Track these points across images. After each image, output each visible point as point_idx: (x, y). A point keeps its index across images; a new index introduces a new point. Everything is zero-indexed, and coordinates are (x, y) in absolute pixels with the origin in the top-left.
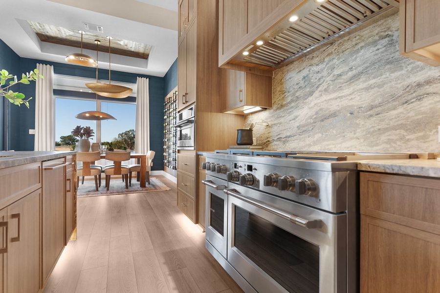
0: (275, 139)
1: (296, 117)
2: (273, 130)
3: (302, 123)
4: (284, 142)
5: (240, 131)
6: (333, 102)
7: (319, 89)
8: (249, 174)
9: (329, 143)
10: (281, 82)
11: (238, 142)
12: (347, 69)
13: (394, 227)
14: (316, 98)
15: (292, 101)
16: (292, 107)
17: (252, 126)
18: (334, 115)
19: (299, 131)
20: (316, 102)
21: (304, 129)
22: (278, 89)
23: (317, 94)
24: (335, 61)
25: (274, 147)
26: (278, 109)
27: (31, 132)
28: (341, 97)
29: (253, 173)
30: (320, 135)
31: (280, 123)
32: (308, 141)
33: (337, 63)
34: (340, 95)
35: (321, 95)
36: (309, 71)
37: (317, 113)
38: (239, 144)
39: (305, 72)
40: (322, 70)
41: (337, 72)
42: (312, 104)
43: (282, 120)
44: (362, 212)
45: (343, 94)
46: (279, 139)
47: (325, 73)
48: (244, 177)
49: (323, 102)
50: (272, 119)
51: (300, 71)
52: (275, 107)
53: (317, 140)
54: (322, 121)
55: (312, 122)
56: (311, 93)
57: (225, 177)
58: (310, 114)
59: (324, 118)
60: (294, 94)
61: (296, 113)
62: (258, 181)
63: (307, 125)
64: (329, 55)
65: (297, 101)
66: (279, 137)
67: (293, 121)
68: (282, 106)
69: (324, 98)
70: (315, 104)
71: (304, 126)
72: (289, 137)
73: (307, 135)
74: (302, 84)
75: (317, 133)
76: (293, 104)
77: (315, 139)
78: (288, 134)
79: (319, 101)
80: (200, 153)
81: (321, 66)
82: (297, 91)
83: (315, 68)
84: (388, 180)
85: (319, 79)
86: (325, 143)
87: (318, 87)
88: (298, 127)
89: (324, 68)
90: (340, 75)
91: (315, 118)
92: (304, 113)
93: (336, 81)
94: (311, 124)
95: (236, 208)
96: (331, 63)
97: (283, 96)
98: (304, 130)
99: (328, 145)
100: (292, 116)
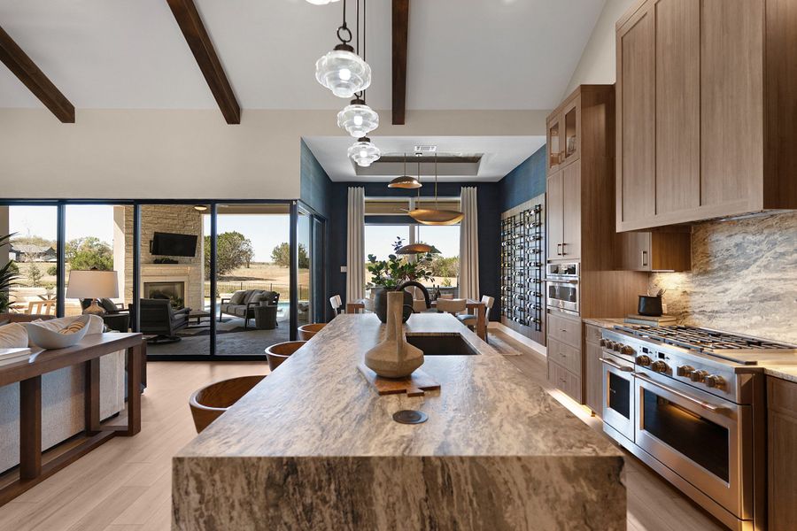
0: (697, 311)
1: (727, 290)
2: (692, 298)
3: (734, 299)
4: (710, 318)
5: (643, 299)
6: (775, 283)
7: (757, 263)
8: (660, 362)
9: (772, 329)
10: (704, 242)
11: (641, 311)
12: (792, 249)
13: (791, 419)
14: (753, 273)
15: (720, 269)
16: (720, 277)
17: (661, 292)
18: (777, 298)
19: (731, 308)
20: (753, 277)
21: (737, 306)
22: (700, 250)
23: (753, 268)
24: (776, 236)
25: (694, 321)
26: (699, 274)
27: (343, 269)
28: (786, 280)
29: (665, 361)
30: (759, 318)
31: (704, 293)
32: (743, 322)
33: (779, 239)
34: (784, 277)
35: (760, 271)
36: (743, 239)
37: (754, 291)
38: (641, 314)
39: (738, 239)
40: (760, 243)
41: (779, 249)
42: (748, 279)
43: (706, 289)
44: (768, 406)
45: (787, 277)
46: (702, 312)
47: (764, 247)
48: (655, 364)
49: (762, 280)
50: (692, 285)
51: (731, 235)
52: (695, 271)
53: (755, 324)
54: (762, 301)
55: (748, 300)
56: (747, 266)
57: (632, 359)
58: (745, 290)
59: (763, 299)
60: (722, 261)
61: (726, 285)
62: (671, 370)
63: (741, 303)
64: (768, 227)
65: (727, 270)
66: (702, 309)
67: (722, 294)
68: (706, 272)
69: (763, 275)
70: (752, 280)
71: (737, 303)
72: (717, 312)
73: (742, 314)
74: (734, 251)
75: (754, 315)
76: (722, 273)
77: (753, 322)
78: (716, 309)
79: (756, 278)
80: (586, 320)
81: (758, 238)
82: (727, 259)
83: (750, 237)
84: (786, 384)
85: (757, 252)
86: (767, 329)
87: (755, 261)
88: (730, 303)
89: (763, 241)
90: (783, 254)
91: (752, 297)
92: (737, 287)
93: (779, 260)
94: (746, 302)
95: (645, 392)
96: (771, 238)
97: (707, 260)
98: (737, 308)
99: (770, 332)
100: (720, 288)
